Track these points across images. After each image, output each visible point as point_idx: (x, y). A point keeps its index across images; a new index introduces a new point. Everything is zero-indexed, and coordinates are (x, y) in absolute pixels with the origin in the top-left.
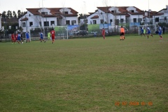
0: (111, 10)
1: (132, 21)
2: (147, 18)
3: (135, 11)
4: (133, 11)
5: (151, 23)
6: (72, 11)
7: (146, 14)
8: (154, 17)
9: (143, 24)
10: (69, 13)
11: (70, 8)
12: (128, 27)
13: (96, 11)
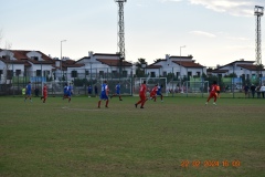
0: (1, 55)
1: (34, 75)
2: (59, 71)
3: (40, 59)
4: (36, 58)
5: (64, 79)
7: (58, 64)
8: (70, 70)
9: (51, 79)
12: (26, 84)
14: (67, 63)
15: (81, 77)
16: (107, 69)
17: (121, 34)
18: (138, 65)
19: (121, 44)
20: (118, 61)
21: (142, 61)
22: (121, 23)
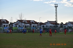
0: (23, 21)
1: (32, 27)
2: (39, 26)
3: (34, 22)
5: (40, 28)
6: (7, 21)
8: (42, 25)
9: (37, 28)
10: (5, 22)
11: (6, 20)
12: (30, 29)
13: (17, 21)
14: (41, 24)
15: (45, 27)
16: (52, 25)
17: (56, 16)
18: (61, 24)
19: (56, 18)
20: (55, 23)
21: (62, 23)
22: (56, 13)
